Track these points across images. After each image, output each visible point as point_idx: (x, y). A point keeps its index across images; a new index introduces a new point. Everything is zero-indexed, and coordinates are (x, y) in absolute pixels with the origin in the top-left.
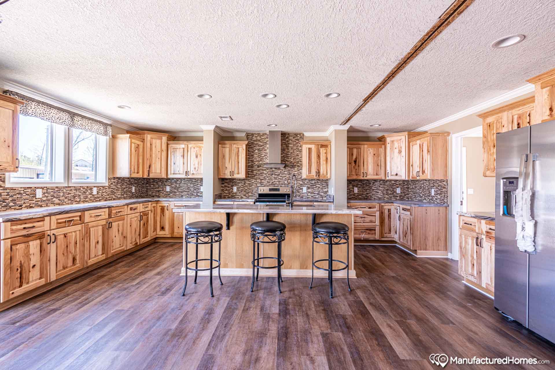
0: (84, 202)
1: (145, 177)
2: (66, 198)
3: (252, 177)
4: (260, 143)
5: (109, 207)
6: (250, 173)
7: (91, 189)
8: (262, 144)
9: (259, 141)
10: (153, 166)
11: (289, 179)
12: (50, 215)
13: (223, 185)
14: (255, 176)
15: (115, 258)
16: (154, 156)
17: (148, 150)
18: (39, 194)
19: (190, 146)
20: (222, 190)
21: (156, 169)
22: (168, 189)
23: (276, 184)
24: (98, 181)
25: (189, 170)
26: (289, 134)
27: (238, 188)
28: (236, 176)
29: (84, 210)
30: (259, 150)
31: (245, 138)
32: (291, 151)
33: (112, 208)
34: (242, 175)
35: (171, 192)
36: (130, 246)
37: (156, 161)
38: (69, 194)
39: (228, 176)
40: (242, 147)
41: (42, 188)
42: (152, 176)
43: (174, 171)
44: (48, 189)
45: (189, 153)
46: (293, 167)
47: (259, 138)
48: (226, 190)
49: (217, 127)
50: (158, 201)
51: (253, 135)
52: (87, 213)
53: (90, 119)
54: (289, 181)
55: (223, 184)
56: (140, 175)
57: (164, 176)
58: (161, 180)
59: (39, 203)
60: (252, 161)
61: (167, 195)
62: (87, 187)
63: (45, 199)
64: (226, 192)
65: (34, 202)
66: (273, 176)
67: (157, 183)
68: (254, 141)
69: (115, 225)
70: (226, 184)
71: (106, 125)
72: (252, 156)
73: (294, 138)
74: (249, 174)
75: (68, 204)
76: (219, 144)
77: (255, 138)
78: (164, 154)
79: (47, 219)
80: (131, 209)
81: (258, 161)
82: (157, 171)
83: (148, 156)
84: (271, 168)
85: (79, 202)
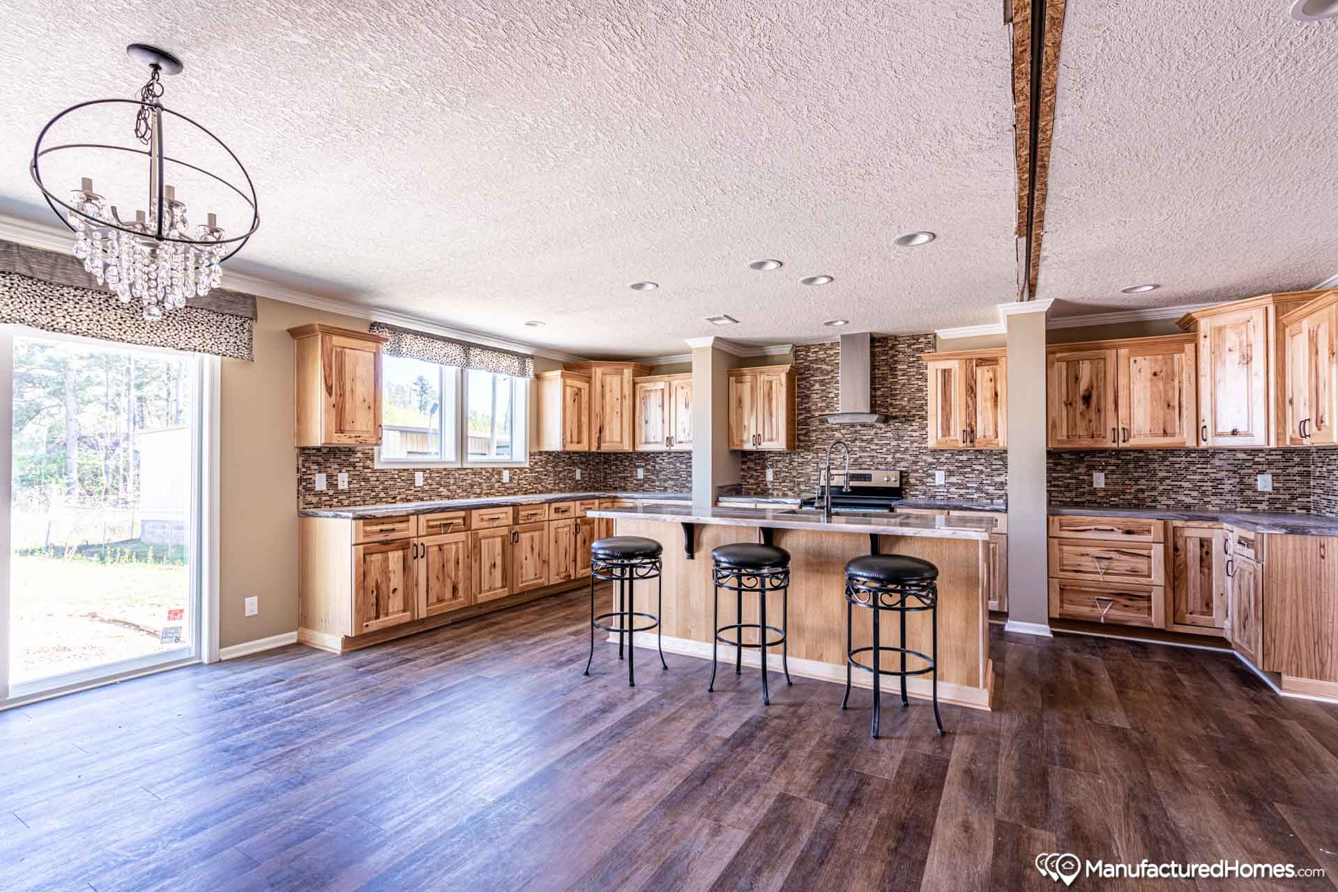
0: (487, 495)
1: (594, 449)
2: (459, 488)
3: (808, 449)
4: (825, 367)
5: (514, 505)
6: (802, 438)
7: (499, 473)
8: (829, 368)
9: (823, 360)
10: (607, 432)
11: (897, 451)
12: (417, 513)
13: (744, 467)
14: (813, 445)
15: (525, 599)
16: (608, 409)
17: (598, 397)
18: (419, 479)
19: (674, 384)
20: (743, 477)
21: (611, 435)
22: (640, 473)
23: (864, 463)
25: (673, 434)
26: (896, 338)
27: (775, 473)
28: (765, 446)
29: (469, 509)
30: (822, 382)
31: (792, 357)
32: (902, 379)
33: (520, 508)
34: (778, 443)
35: (646, 480)
36: (555, 580)
37: (612, 418)
38: (464, 480)
39: (748, 446)
40: (778, 378)
41: (424, 471)
42: (605, 447)
43: (646, 438)
44: (431, 471)
45: (673, 399)
46: (908, 419)
47: (821, 355)
48: (752, 477)
49: (717, 339)
50: (615, 497)
51: (807, 348)
52: (475, 513)
53: (494, 350)
54: (898, 455)
55: (744, 463)
56: (583, 447)
57: (627, 447)
58: (626, 455)
59: (420, 495)
60: (808, 410)
61: (639, 487)
62: (493, 469)
63: (427, 488)
64: (752, 481)
65: (412, 492)
66: (858, 443)
67: (621, 461)
68: (811, 362)
69: (525, 537)
70: (751, 465)
71: (522, 357)
72: (808, 397)
73: (909, 346)
74: (800, 441)
75: (462, 497)
76: (730, 375)
77: (812, 356)
78: (628, 403)
79: (413, 518)
80: (557, 510)
81: (821, 409)
82: (616, 439)
83: (598, 408)
84: (852, 425)
85: (479, 495)
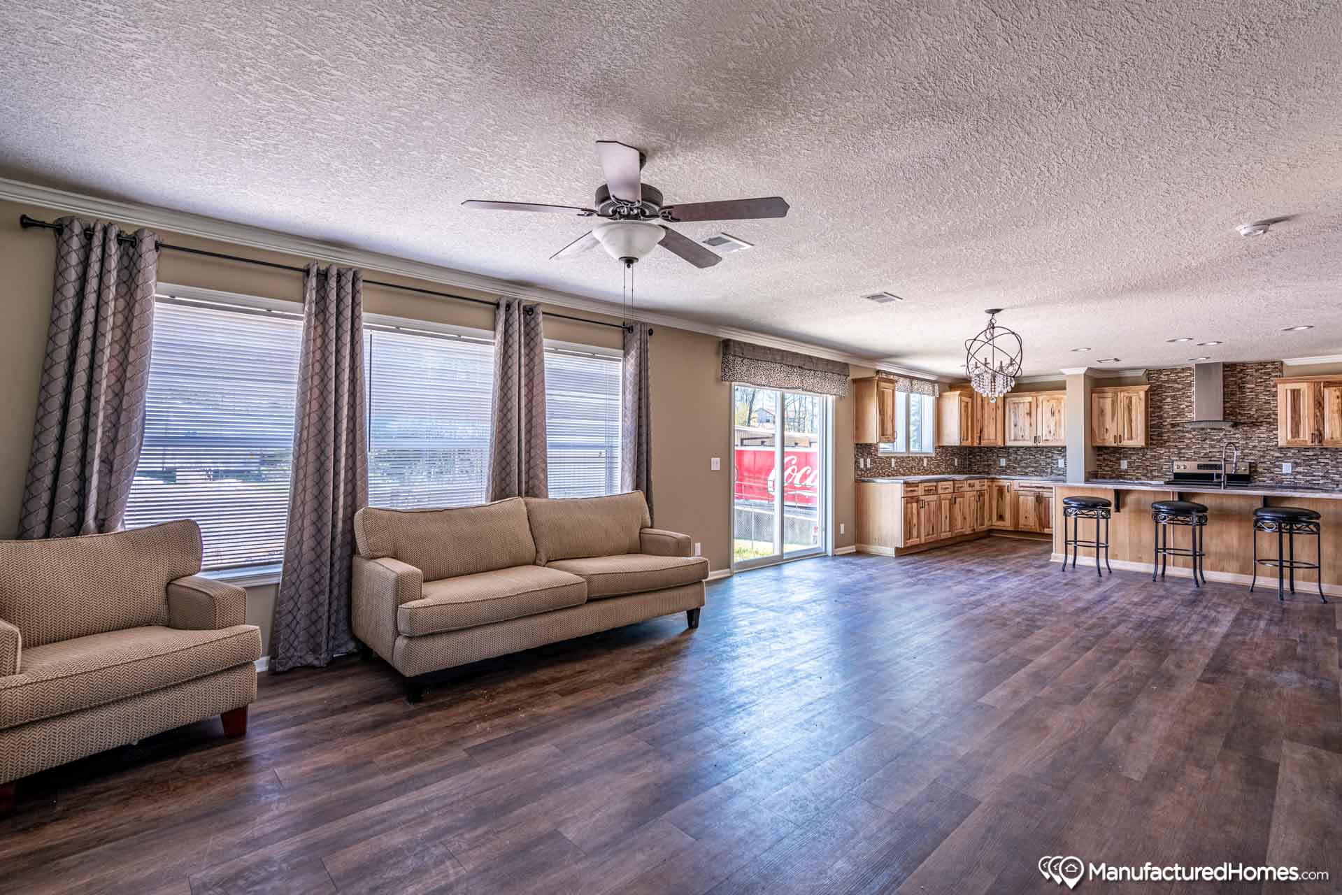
1: (975, 445)
2: (907, 469)
3: (1161, 445)
4: (1176, 385)
6: (1154, 437)
7: (918, 459)
8: (1180, 386)
9: (1175, 381)
10: (985, 430)
11: (1244, 449)
12: (922, 482)
13: (1101, 458)
14: (1166, 442)
15: (958, 539)
16: (986, 416)
17: (979, 407)
18: (893, 463)
19: (1040, 398)
20: (1099, 466)
21: (989, 435)
22: (1003, 462)
23: (1214, 456)
24: (924, 451)
25: (1039, 434)
26: (1244, 364)
27: (1129, 463)
28: (1126, 443)
29: (938, 481)
30: (1173, 397)
31: (1145, 379)
32: (1250, 395)
34: (1139, 440)
35: (1008, 467)
36: (968, 531)
37: (989, 423)
38: (909, 464)
39: (1110, 441)
40: (1138, 396)
42: (984, 443)
43: (1015, 436)
44: (897, 458)
45: (1039, 410)
46: (1255, 424)
47: (1173, 376)
48: (1107, 465)
49: (1090, 369)
50: (993, 478)
51: (1160, 371)
52: (940, 484)
53: (923, 380)
54: (1246, 451)
55: (1099, 455)
56: (968, 443)
57: (1000, 443)
58: (991, 449)
59: (893, 472)
60: (1161, 417)
61: (1003, 471)
62: (920, 457)
63: (896, 468)
64: (1107, 469)
65: (890, 471)
66: (1208, 442)
67: (985, 453)
68: (1164, 382)
69: (958, 500)
70: (1106, 456)
71: (933, 383)
72: (1160, 407)
73: (1257, 371)
74: (1152, 439)
76: (1092, 393)
77: (1164, 378)
78: (1000, 412)
80: (968, 486)
81: (1174, 417)
82: (991, 437)
83: (979, 416)
84: (1203, 429)
